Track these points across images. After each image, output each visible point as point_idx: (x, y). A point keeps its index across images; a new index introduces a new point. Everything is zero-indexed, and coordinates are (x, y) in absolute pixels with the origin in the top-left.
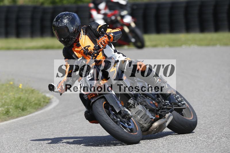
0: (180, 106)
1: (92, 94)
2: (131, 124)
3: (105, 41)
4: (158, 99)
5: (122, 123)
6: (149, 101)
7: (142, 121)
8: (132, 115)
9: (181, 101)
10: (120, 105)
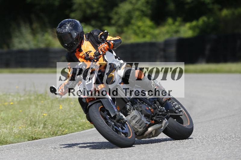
0: (176, 113)
1: (89, 99)
2: (125, 129)
3: (105, 48)
4: (154, 106)
5: (116, 127)
6: (144, 107)
7: (137, 126)
8: (126, 119)
9: (179, 108)
10: (116, 110)
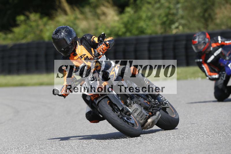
0: (164, 105)
7: (139, 118)
10: (122, 104)
